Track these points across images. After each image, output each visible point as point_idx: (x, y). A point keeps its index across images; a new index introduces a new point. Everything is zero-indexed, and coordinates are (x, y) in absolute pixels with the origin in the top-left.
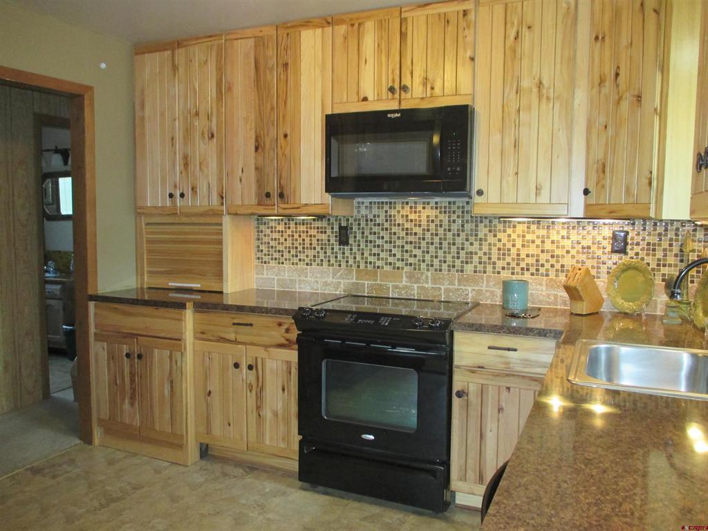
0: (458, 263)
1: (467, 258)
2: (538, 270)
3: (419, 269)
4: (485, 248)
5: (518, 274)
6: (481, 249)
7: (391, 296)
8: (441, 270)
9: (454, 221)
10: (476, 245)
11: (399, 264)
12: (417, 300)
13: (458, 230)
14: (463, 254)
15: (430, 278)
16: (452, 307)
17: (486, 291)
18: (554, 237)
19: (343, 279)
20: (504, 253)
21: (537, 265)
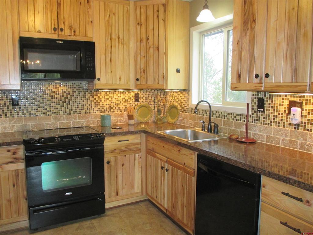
0: (78, 110)
1: (82, 107)
2: (110, 110)
3: (60, 114)
4: (89, 103)
5: (103, 112)
6: (88, 103)
7: (45, 129)
8: (70, 114)
9: (75, 92)
10: (85, 101)
11: (48, 113)
12: (59, 129)
13: (77, 96)
14: (80, 106)
15: (65, 118)
16: (76, 130)
17: (91, 121)
18: (116, 97)
19: (16, 124)
20: (97, 104)
21: (110, 108)
